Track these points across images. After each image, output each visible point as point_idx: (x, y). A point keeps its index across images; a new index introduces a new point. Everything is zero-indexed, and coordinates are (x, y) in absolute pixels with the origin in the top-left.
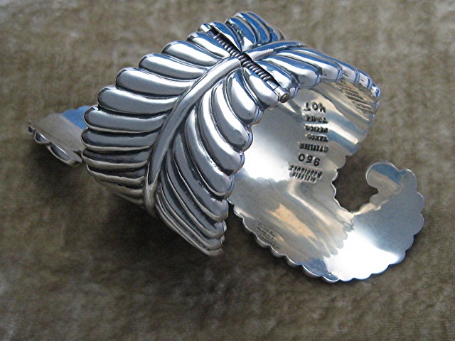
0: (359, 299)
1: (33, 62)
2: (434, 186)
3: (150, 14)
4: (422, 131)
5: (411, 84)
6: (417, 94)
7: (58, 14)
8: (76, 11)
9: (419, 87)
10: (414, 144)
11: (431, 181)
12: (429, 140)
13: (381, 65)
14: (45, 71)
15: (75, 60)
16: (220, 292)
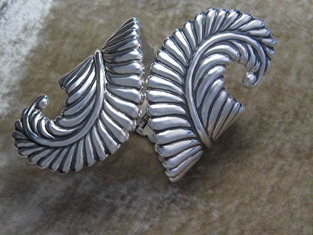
0: (207, 223)
1: (72, 34)
2: (282, 172)
3: (153, 20)
4: (292, 137)
5: (301, 107)
6: (301, 114)
7: (95, 8)
8: (107, 8)
9: (305, 110)
10: (283, 144)
11: (281, 169)
12: (293, 144)
13: (287, 91)
14: (77, 40)
15: (97, 36)
16: (126, 201)
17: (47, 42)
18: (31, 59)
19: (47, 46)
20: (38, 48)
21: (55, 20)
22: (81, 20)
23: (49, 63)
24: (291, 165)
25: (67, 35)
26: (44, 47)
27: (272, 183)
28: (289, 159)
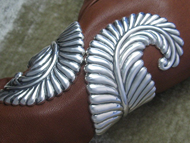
2: (178, 126)
8: (60, 6)
15: (52, 24)
17: (19, 28)
18: (8, 39)
19: (19, 31)
20: (13, 31)
21: (25, 13)
22: (41, 14)
23: (19, 41)
24: (183, 121)
25: (32, 23)
26: (17, 31)
27: (171, 135)
28: (182, 116)
